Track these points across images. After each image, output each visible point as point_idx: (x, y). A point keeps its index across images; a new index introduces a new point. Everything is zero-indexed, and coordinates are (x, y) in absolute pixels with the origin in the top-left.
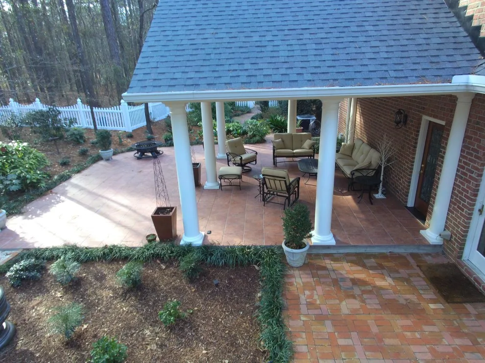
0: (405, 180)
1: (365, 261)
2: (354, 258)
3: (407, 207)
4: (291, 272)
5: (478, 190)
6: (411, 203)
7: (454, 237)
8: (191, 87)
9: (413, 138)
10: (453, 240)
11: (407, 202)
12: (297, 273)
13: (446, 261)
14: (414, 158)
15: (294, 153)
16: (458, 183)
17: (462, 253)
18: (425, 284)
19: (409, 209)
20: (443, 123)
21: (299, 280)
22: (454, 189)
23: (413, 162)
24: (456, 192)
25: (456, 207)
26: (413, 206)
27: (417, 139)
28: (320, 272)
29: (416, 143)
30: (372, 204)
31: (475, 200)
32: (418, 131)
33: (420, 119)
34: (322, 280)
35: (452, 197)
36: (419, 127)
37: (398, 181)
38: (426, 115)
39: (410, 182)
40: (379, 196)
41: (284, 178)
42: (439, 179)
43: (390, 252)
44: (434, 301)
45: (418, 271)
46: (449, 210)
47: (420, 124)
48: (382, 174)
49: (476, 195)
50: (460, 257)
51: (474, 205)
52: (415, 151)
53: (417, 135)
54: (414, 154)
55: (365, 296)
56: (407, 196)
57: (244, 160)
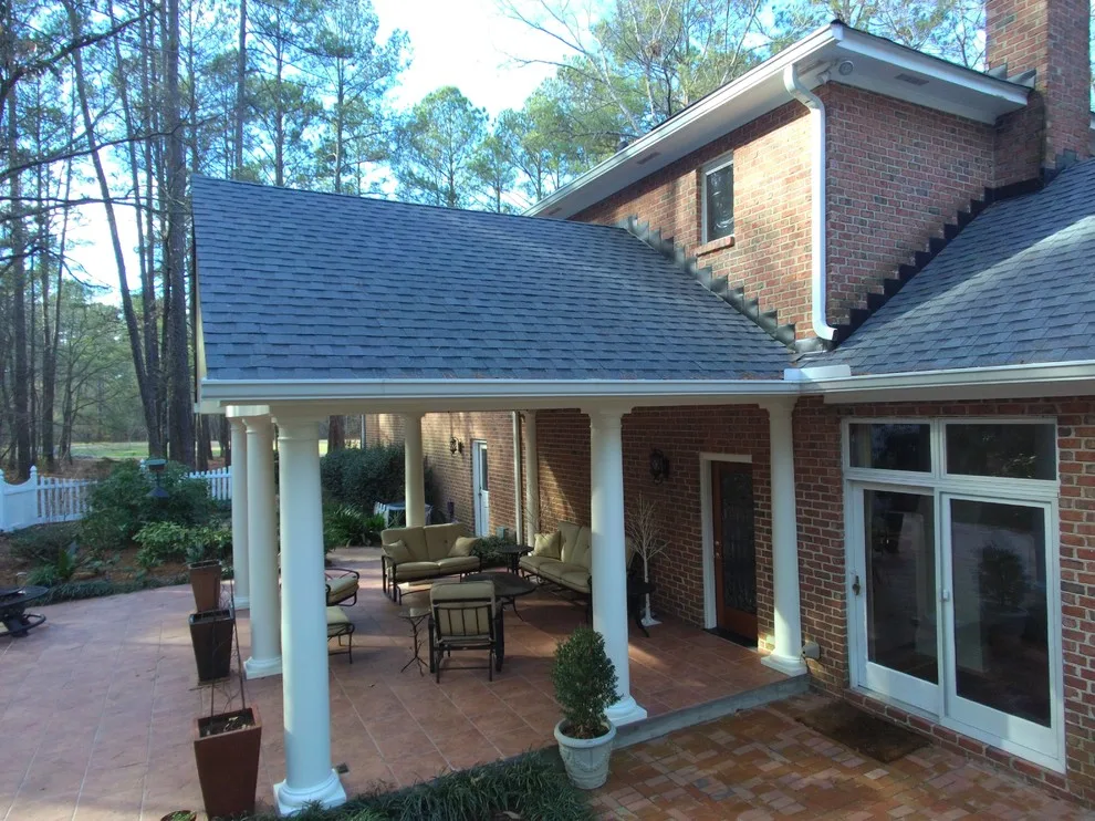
0: (691, 577)
1: (712, 737)
2: (688, 738)
4: (595, 802)
5: (843, 552)
6: (710, 621)
7: (826, 649)
9: (690, 496)
10: (825, 655)
11: (703, 620)
12: (606, 799)
13: (827, 701)
14: (700, 532)
15: (439, 568)
16: (804, 550)
17: (848, 674)
18: (831, 745)
20: (747, 459)
21: (622, 811)
22: (800, 562)
23: (700, 539)
24: (805, 566)
25: (813, 593)
26: (715, 625)
27: (698, 497)
28: (651, 783)
29: (699, 504)
30: (648, 636)
31: (843, 571)
32: (698, 482)
33: (697, 462)
34: (669, 795)
35: (801, 578)
36: (697, 476)
37: (675, 585)
38: (704, 450)
39: (701, 579)
40: (648, 620)
41: (489, 600)
42: (770, 555)
43: (738, 710)
45: (803, 729)
46: (802, 603)
47: (698, 469)
48: (646, 575)
49: (843, 562)
50: (847, 684)
51: (844, 579)
52: (699, 517)
53: (698, 490)
54: (699, 524)
56: (702, 607)
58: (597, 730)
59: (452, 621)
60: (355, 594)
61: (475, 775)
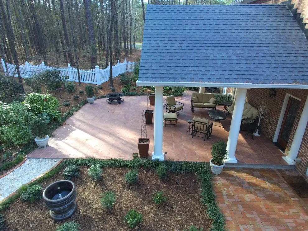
0: (273, 127)
1: (254, 173)
2: (247, 171)
3: (273, 142)
4: (215, 177)
6: (275, 139)
7: (302, 162)
8: (172, 79)
9: (279, 104)
10: (302, 163)
11: (273, 139)
12: (218, 178)
13: (297, 175)
14: (279, 116)
15: (204, 106)
16: (306, 133)
17: (306, 171)
18: (288, 187)
19: (275, 143)
20: (300, 100)
21: (220, 182)
22: (304, 136)
23: (279, 118)
24: (305, 138)
25: (305, 146)
26: (276, 141)
27: (282, 106)
28: (230, 178)
29: (281, 108)
30: (253, 139)
32: (283, 101)
33: (285, 95)
34: (232, 182)
35: (302, 141)
36: (283, 99)
37: (268, 127)
38: (288, 93)
39: (276, 129)
40: (256, 134)
41: (207, 123)
42: (295, 130)
43: (266, 168)
44: (293, 197)
45: (283, 179)
46: (300, 147)
47: (284, 97)
48: (259, 123)
50: (305, 173)
52: (280, 112)
53: (282, 104)
54: (280, 113)
55: (257, 192)
56: (274, 136)
57: (177, 109)
58: (220, 164)
59: (198, 126)
60: (182, 109)
61: (190, 163)
